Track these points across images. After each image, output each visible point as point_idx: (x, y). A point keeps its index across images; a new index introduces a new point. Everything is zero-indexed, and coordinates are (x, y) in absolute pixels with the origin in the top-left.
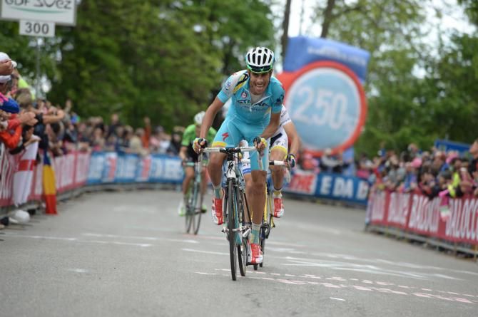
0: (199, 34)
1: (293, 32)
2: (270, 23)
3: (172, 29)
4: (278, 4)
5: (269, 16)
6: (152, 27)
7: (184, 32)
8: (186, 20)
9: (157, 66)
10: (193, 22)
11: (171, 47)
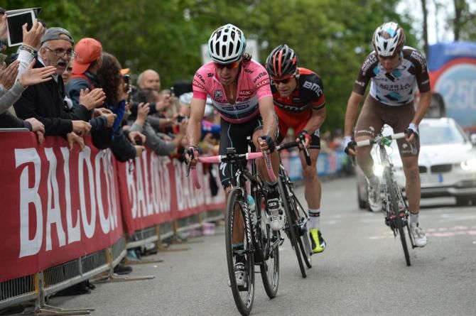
0: (359, 55)
1: (432, 41)
2: (414, 37)
3: (338, 55)
4: (418, 21)
5: (412, 32)
6: (322, 55)
7: (348, 55)
8: (347, 46)
9: (331, 84)
10: (353, 47)
11: (339, 68)
